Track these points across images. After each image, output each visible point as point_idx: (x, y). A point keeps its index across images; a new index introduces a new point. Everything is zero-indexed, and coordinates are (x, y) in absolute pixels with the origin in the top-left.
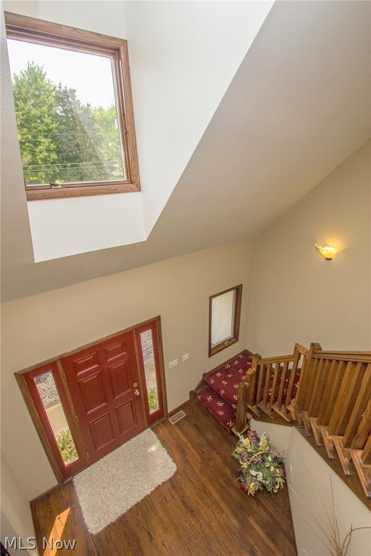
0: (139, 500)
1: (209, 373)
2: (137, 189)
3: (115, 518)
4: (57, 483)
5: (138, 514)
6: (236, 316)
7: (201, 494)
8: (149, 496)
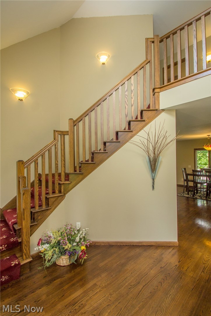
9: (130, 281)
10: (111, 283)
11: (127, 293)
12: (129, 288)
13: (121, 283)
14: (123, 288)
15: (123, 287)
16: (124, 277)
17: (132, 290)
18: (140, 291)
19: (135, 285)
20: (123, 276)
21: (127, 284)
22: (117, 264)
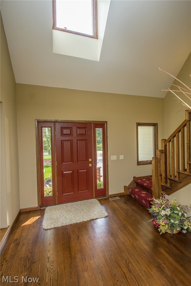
0: (79, 222)
1: (137, 177)
2: (96, 38)
3: (60, 226)
4: (37, 206)
5: (75, 227)
6: (155, 145)
7: (122, 228)
8: (85, 222)
9: (134, 264)
10: (136, 250)
11: (122, 256)
12: (126, 260)
13: (134, 256)
14: (128, 256)
15: (130, 256)
16: (140, 262)
17: (124, 261)
18: (120, 267)
19: (128, 267)
20: (142, 262)
21: (131, 260)
22: (163, 265)
